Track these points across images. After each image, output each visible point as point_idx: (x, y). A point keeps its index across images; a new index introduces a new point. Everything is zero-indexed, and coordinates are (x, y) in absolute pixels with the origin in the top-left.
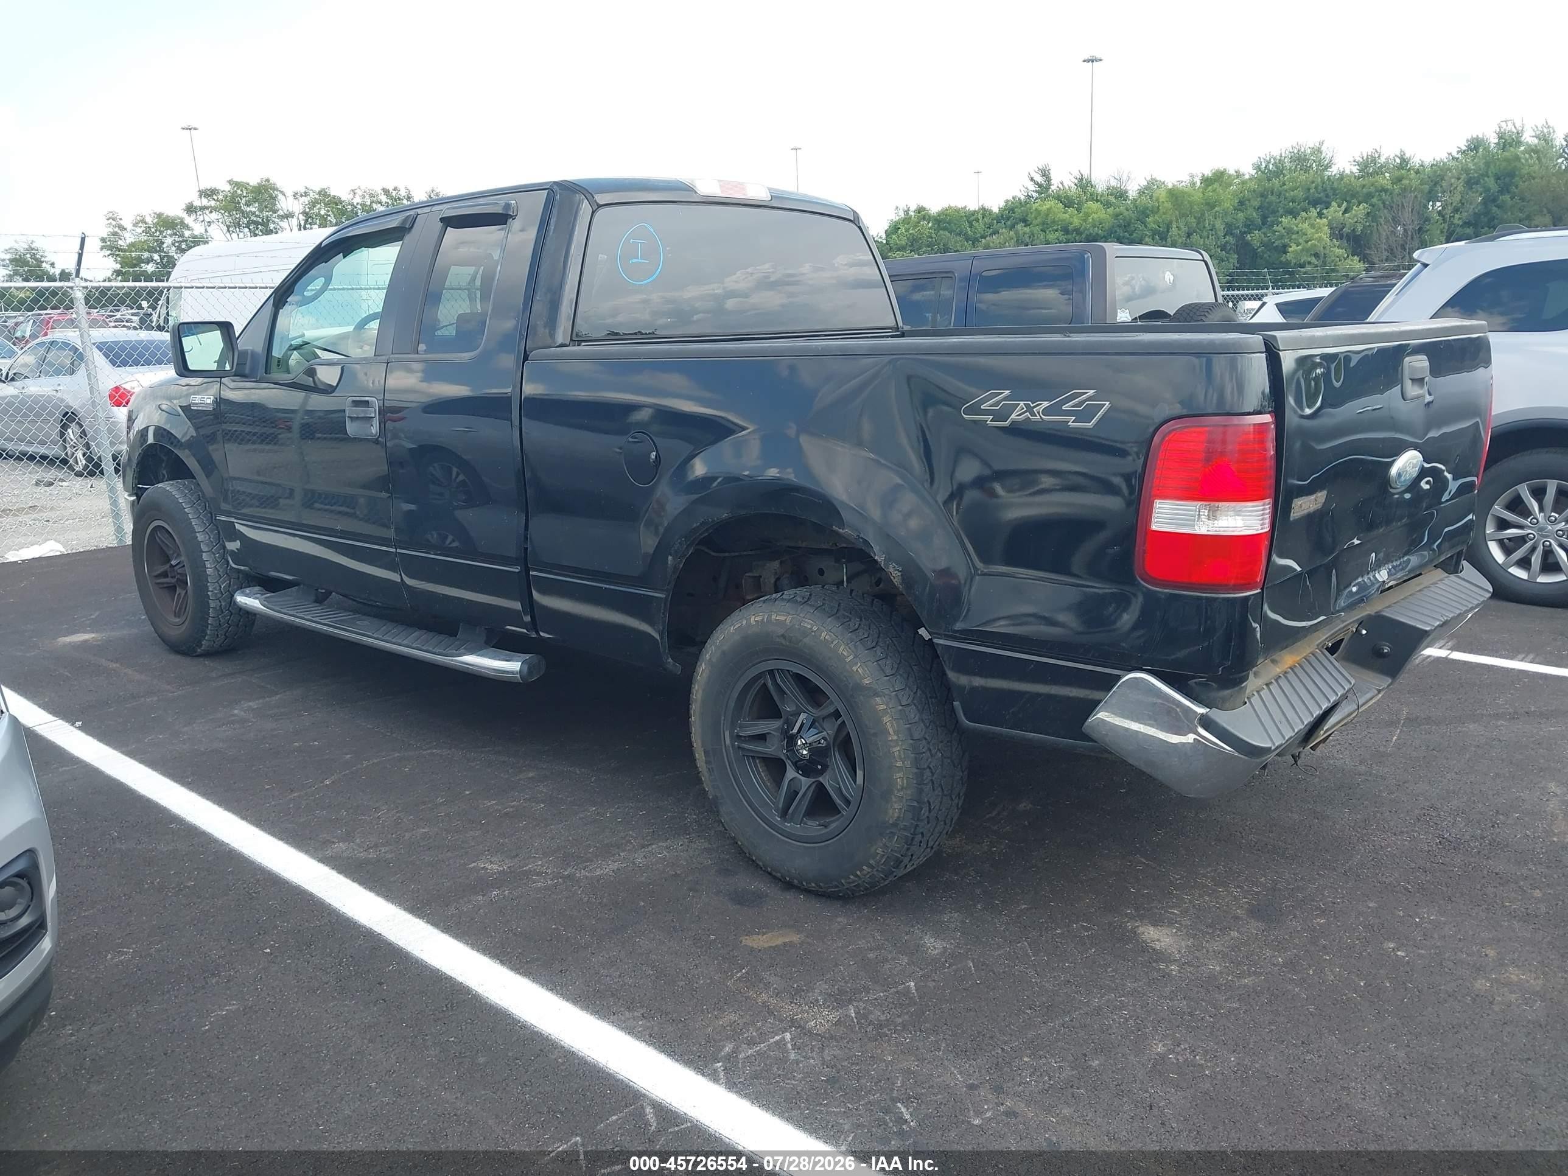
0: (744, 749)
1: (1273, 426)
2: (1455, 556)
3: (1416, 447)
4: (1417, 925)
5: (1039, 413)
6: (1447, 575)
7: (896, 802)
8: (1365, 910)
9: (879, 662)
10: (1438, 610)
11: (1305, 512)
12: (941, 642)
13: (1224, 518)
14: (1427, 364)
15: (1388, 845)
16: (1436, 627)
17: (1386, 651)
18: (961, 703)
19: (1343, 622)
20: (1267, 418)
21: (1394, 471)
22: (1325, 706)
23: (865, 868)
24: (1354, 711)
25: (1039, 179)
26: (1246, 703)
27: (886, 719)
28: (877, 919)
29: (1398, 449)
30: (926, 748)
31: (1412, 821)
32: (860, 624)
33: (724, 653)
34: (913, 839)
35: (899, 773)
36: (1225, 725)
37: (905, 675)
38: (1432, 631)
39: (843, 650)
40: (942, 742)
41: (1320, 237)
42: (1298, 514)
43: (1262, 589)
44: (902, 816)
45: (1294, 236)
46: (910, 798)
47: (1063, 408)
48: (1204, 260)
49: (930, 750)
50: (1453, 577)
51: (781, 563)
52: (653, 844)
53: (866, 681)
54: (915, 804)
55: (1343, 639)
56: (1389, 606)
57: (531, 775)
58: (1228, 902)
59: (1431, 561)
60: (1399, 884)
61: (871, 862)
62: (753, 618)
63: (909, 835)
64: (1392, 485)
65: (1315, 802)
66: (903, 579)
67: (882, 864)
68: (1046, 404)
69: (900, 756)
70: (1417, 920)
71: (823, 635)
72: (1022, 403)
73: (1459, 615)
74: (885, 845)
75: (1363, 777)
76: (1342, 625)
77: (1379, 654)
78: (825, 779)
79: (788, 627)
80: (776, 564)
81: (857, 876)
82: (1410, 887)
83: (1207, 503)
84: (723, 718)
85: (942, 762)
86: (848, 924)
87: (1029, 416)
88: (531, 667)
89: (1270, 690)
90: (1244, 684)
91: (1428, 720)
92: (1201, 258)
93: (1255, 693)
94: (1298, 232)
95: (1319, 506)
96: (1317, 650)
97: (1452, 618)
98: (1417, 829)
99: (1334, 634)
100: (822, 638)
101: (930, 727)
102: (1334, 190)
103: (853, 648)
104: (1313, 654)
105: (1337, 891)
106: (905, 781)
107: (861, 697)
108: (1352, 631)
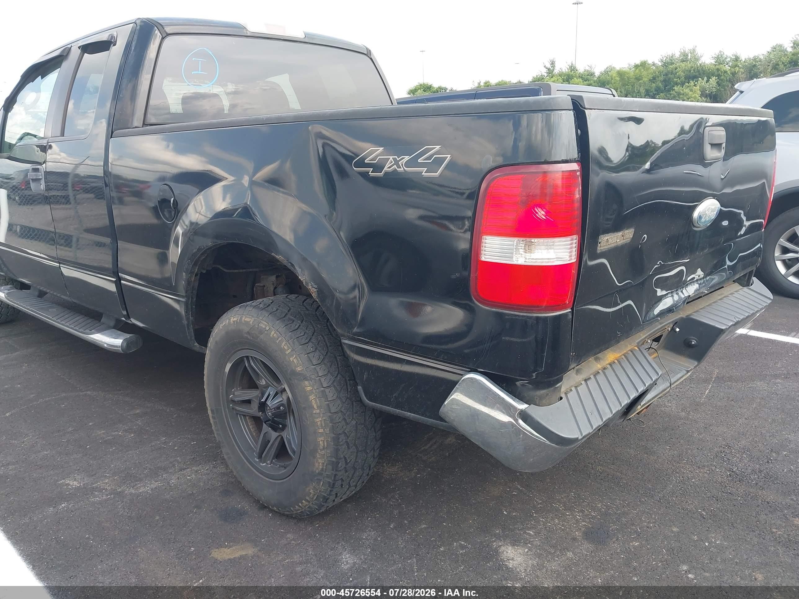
0: (236, 410)
1: (578, 173)
2: (748, 274)
3: (714, 196)
4: (707, 549)
5: (402, 165)
6: (742, 287)
7: (320, 458)
8: (669, 534)
9: (309, 355)
10: (732, 313)
11: (613, 245)
12: (346, 342)
13: (539, 251)
14: (724, 133)
15: (693, 477)
16: (730, 327)
17: (694, 343)
18: (362, 387)
19: (661, 324)
20: (575, 166)
21: (696, 214)
22: (641, 389)
23: (304, 501)
24: (668, 387)
25: (549, 66)
26: (561, 398)
27: (312, 397)
28: (315, 536)
29: (700, 198)
30: (342, 418)
31: (712, 457)
32: (300, 326)
33: (216, 342)
34: (334, 484)
35: (321, 437)
36: (539, 420)
37: (329, 364)
38: (727, 329)
39: (284, 345)
40: (356, 413)
41: (695, 96)
42: (606, 247)
43: (572, 309)
44: (325, 468)
45: (681, 96)
46: (329, 455)
47: (419, 161)
48: (612, 94)
49: (345, 419)
50: (745, 289)
51: (277, 277)
52: (188, 468)
53: (299, 369)
54: (334, 460)
55: (661, 336)
56: (697, 311)
57: (138, 411)
58: (571, 525)
59: (728, 279)
60: (697, 511)
61: (307, 498)
62: (232, 320)
63: (331, 481)
64: (695, 225)
65: (647, 440)
66: (318, 294)
67: (315, 500)
68: (407, 158)
69: (322, 425)
70: (707, 544)
71: (273, 333)
72: (391, 157)
73: (748, 317)
74: (314, 487)
75: (682, 421)
76: (660, 327)
77: (688, 345)
78: (285, 434)
79: (252, 326)
80: (273, 278)
81: (300, 506)
82: (704, 514)
83: (524, 239)
84: (221, 388)
85: (357, 427)
86: (294, 540)
87: (396, 167)
88: (128, 344)
89: (587, 385)
90: (559, 384)
91: (730, 379)
92: (611, 93)
93: (573, 389)
94: (683, 94)
95: (628, 240)
96: (636, 348)
97: (742, 320)
98: (715, 463)
99: (651, 334)
100: (271, 335)
101: (346, 402)
102: (704, 71)
103: (291, 343)
104: (631, 351)
105: (651, 517)
106: (326, 443)
107: (296, 381)
108: (668, 330)
